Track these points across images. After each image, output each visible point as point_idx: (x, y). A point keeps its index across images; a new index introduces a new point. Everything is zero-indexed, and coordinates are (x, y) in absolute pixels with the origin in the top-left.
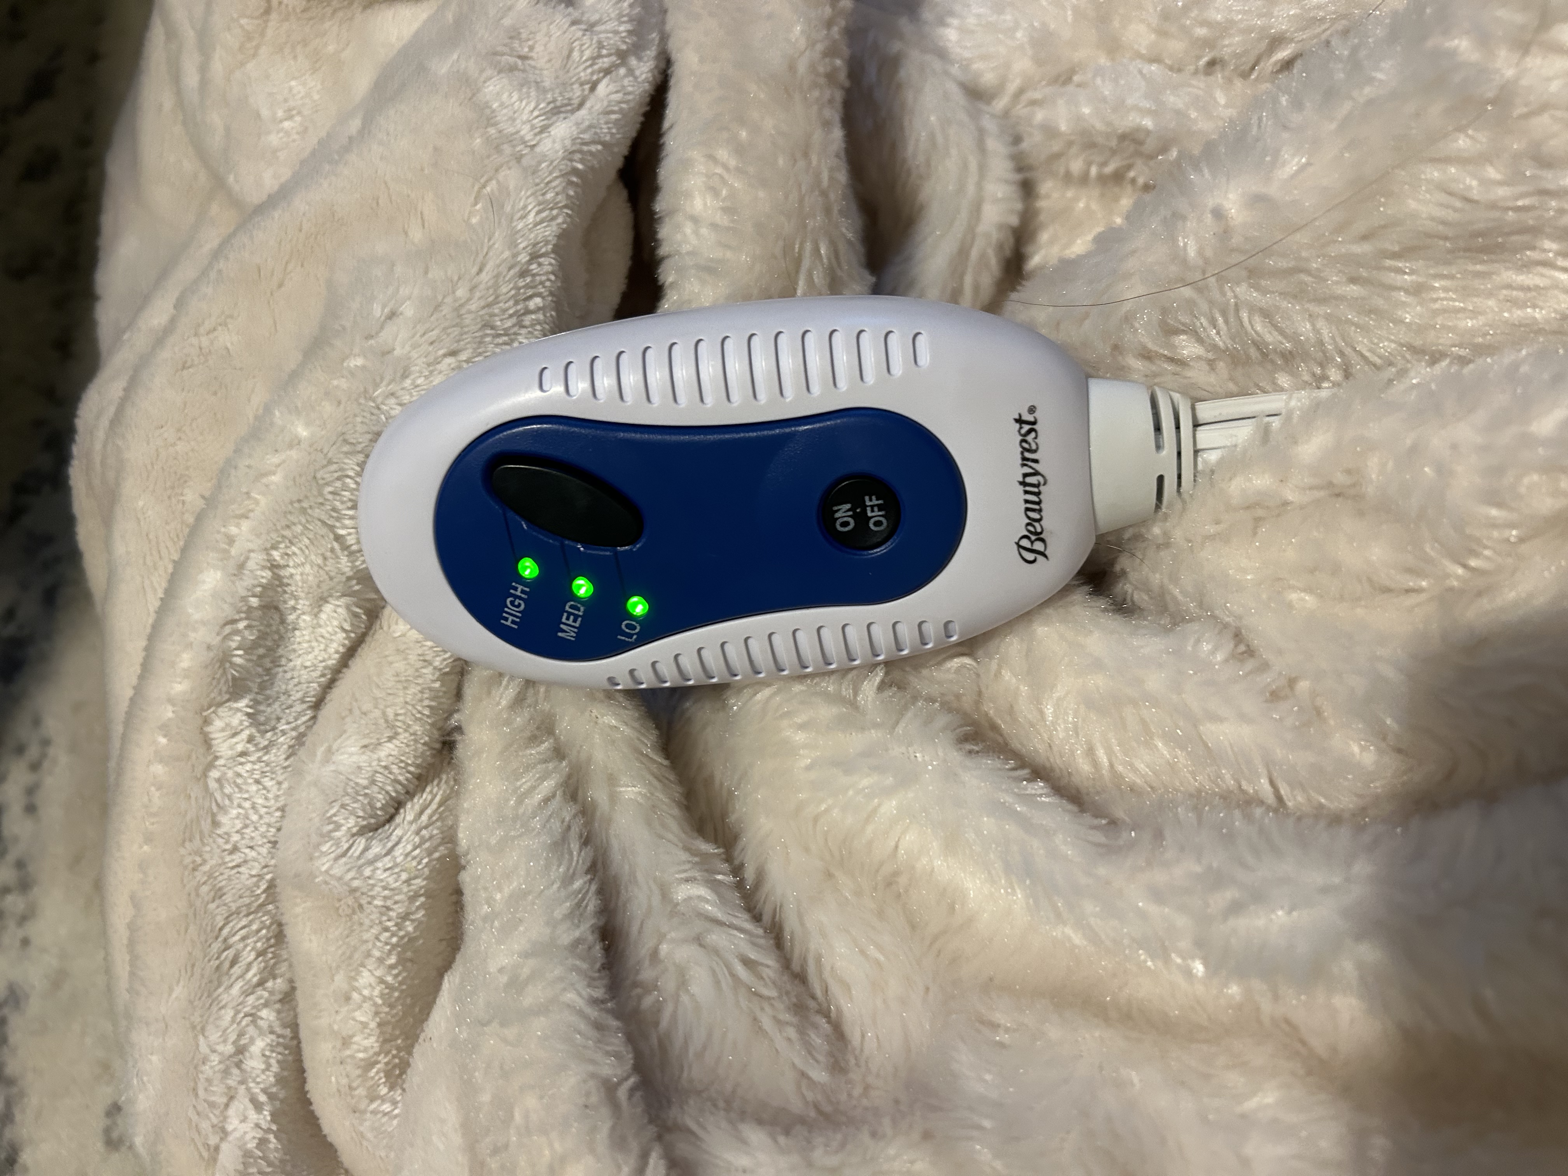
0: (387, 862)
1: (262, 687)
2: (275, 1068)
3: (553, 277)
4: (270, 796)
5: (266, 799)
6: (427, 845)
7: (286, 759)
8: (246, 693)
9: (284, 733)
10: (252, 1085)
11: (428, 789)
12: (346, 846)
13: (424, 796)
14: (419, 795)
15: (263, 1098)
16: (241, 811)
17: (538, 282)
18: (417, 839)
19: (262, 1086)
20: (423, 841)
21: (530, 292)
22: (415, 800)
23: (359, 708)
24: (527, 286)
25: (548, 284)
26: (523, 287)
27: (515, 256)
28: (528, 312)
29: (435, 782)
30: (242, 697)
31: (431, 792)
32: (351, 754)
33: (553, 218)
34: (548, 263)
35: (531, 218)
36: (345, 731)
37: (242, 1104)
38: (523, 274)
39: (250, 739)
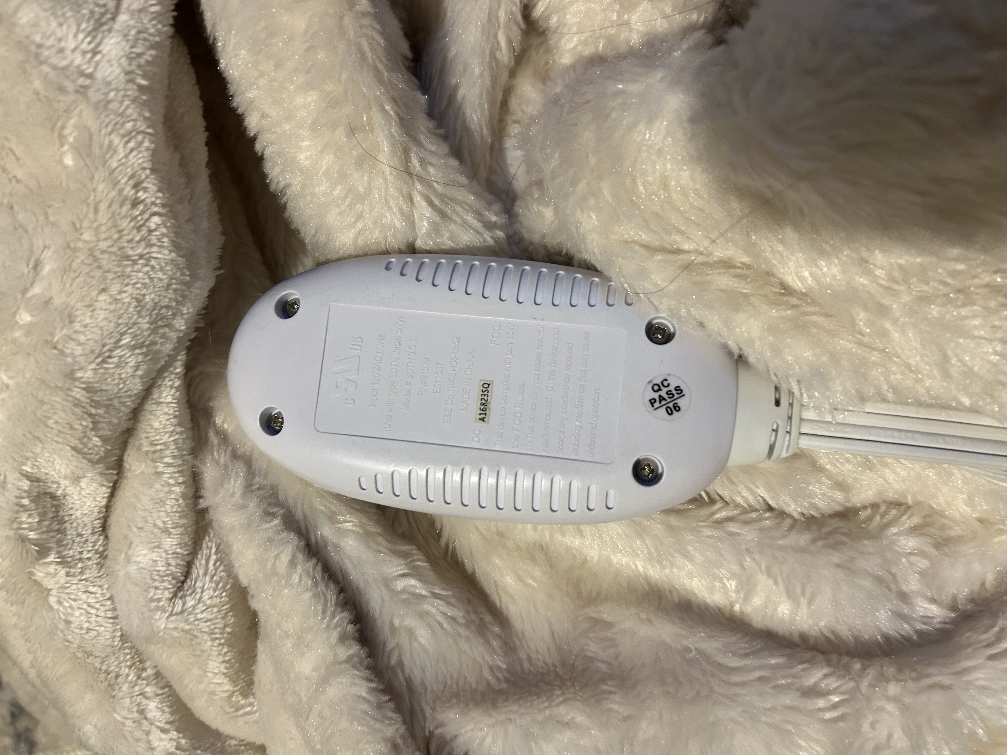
0: (201, 607)
1: (59, 543)
2: (167, 710)
3: (160, 195)
4: (98, 596)
5: (96, 598)
6: (221, 585)
7: (99, 572)
8: (49, 551)
9: (89, 559)
10: (158, 724)
11: (204, 545)
12: (170, 609)
13: (204, 551)
14: (200, 552)
15: (167, 726)
16: (81, 611)
17: (150, 204)
18: (213, 585)
19: (164, 721)
20: (217, 583)
21: (146, 216)
22: (199, 556)
23: (136, 526)
24: (142, 213)
25: (158, 201)
26: (140, 215)
27: (121, 191)
28: (150, 231)
29: (207, 538)
30: (49, 555)
31: (207, 547)
32: (144, 555)
33: (141, 144)
34: (151, 185)
35: (121, 153)
36: (131, 544)
37: (155, 735)
38: (135, 203)
39: (68, 574)
